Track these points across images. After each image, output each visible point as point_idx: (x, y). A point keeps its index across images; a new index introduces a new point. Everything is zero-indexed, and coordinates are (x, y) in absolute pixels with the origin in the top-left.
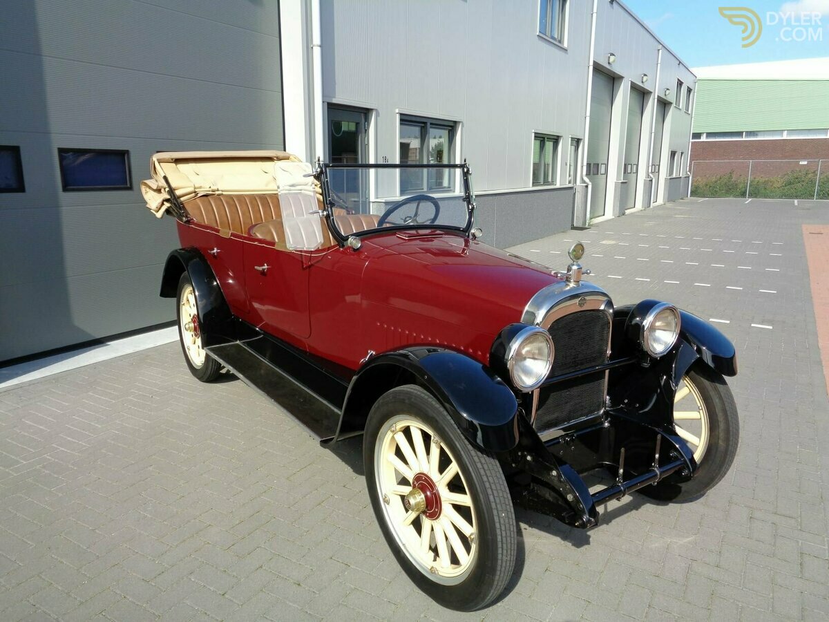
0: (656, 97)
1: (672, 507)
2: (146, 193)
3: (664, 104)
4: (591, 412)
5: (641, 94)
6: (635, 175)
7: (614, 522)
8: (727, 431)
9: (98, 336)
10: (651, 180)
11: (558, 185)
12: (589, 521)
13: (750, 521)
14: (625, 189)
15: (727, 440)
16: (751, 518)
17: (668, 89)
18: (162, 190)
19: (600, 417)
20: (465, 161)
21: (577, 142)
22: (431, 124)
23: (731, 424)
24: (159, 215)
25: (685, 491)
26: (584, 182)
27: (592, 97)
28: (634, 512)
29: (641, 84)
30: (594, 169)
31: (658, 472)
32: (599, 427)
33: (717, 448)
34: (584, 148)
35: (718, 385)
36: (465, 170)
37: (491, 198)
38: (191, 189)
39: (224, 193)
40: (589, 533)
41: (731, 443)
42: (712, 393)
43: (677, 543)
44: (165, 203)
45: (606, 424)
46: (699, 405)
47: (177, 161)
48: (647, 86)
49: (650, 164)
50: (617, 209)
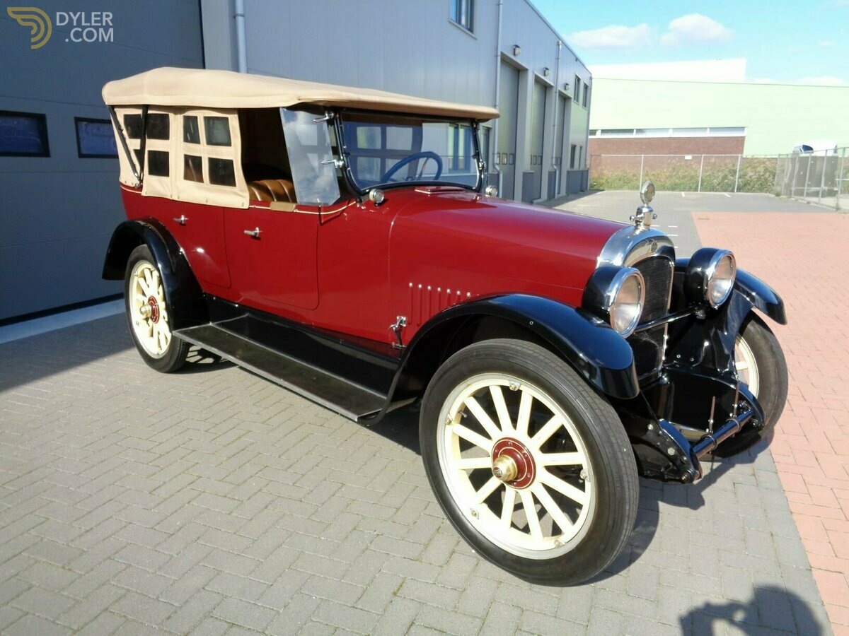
0: (558, 92)
3: (564, 99)
6: (540, 166)
10: (555, 172)
17: (567, 85)
19: (659, 374)
21: (487, 130)
26: (496, 170)
29: (543, 78)
31: (736, 422)
34: (494, 137)
48: (549, 81)
49: (554, 157)
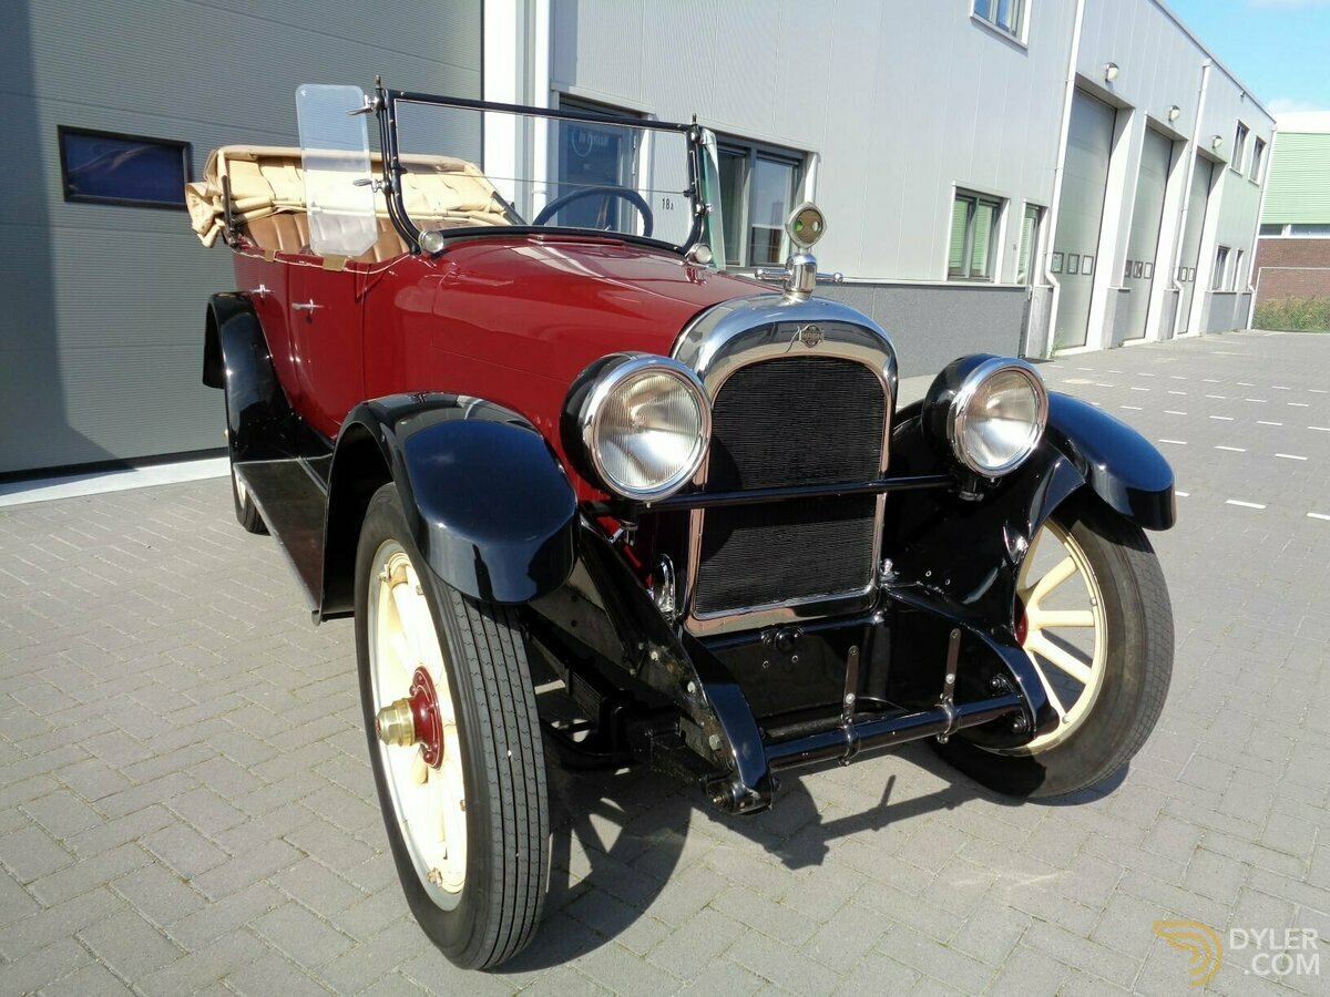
0: (1195, 149)
1: (1029, 809)
2: (196, 205)
3: (1210, 165)
4: (845, 587)
5: (1165, 142)
6: (1149, 281)
7: (893, 827)
8: (1143, 648)
9: (121, 455)
10: (1178, 293)
11: (997, 283)
12: (745, 796)
13: (1195, 853)
14: (1127, 302)
15: (1141, 670)
16: (1198, 847)
17: (1218, 137)
18: (215, 199)
19: (865, 599)
20: (694, 119)
21: (1037, 211)
22: (759, 152)
23: (1151, 635)
24: (207, 241)
25: (1055, 778)
26: (1049, 283)
27: (1069, 137)
28: (944, 811)
29: (1167, 124)
30: (1070, 262)
31: (949, 713)
32: (859, 621)
33: (1120, 686)
34: (1050, 223)
35: (1129, 550)
36: (693, 136)
37: (866, 289)
38: (264, 199)
39: (325, 211)
40: (827, 843)
41: (1149, 677)
42: (1116, 569)
43: (1016, 882)
44: (217, 220)
45: (877, 619)
46: (1092, 595)
47: (263, 160)
48: (1179, 129)
49: (1178, 264)
50: (1109, 335)
